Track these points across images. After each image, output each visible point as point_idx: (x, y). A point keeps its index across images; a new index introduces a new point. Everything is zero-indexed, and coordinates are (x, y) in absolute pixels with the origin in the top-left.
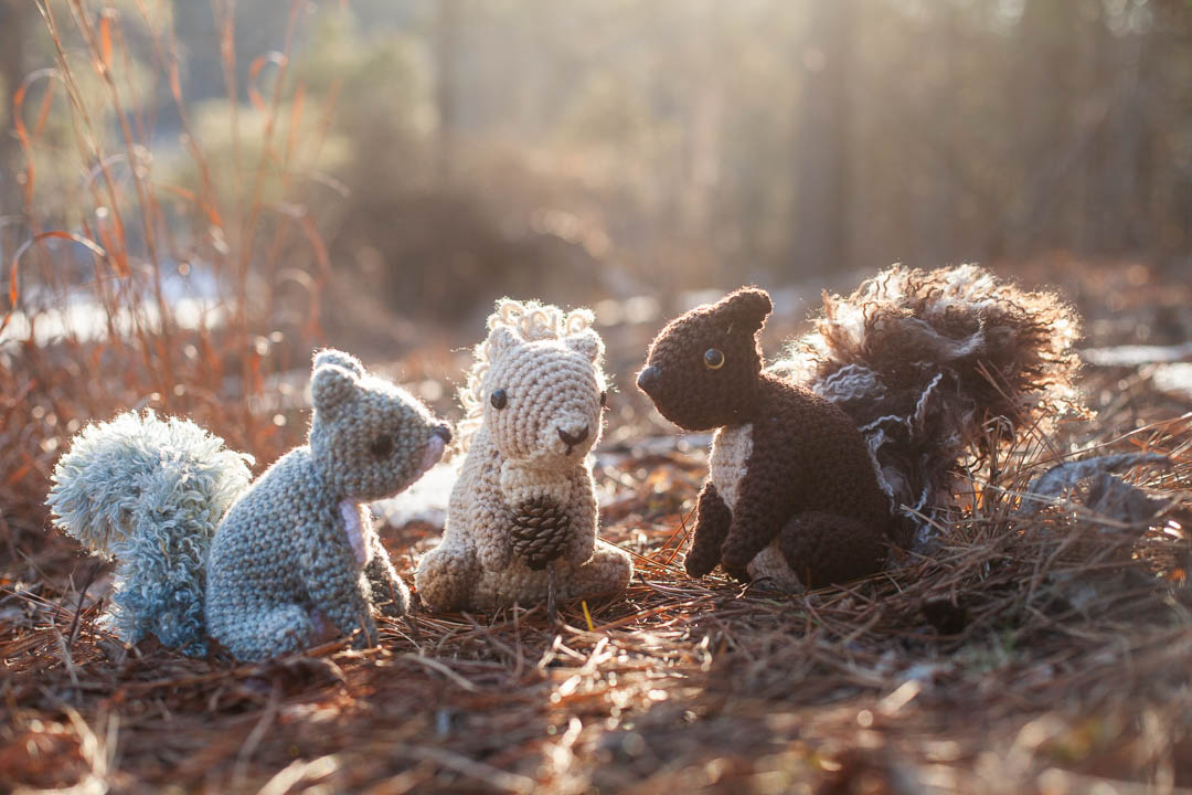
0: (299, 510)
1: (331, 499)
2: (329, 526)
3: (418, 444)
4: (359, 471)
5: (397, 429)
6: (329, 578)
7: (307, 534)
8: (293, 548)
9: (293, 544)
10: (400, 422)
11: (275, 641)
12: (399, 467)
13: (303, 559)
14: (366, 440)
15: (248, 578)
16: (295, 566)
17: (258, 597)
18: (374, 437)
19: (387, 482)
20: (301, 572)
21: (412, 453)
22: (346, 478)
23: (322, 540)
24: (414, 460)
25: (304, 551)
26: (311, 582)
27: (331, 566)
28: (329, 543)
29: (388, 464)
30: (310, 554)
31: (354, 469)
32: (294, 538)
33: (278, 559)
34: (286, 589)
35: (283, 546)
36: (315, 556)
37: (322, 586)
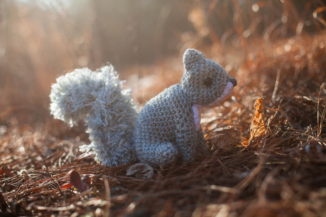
0: (178, 107)
1: (189, 104)
2: (188, 115)
3: (223, 83)
4: (199, 91)
5: (215, 77)
6: (186, 135)
7: (180, 117)
8: (174, 121)
9: (174, 120)
10: (217, 74)
11: (162, 156)
12: (214, 91)
13: (178, 126)
14: (203, 78)
15: (154, 130)
16: (174, 128)
17: (156, 138)
18: (206, 77)
19: (209, 97)
20: (176, 131)
21: (220, 86)
22: (194, 93)
23: (185, 119)
24: (220, 90)
25: (178, 123)
26: (179, 135)
27: (188, 131)
28: (188, 121)
29: (210, 90)
30: (181, 125)
31: (197, 90)
32: (175, 118)
33: (167, 125)
34: (168, 136)
35: (170, 120)
36: (182, 126)
37: (183, 137)
